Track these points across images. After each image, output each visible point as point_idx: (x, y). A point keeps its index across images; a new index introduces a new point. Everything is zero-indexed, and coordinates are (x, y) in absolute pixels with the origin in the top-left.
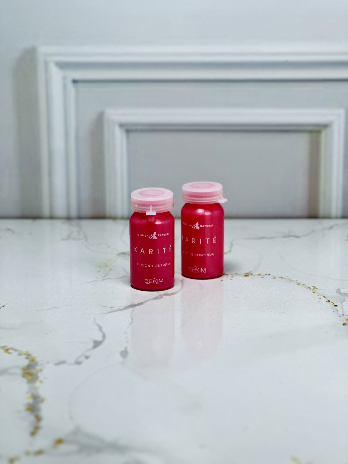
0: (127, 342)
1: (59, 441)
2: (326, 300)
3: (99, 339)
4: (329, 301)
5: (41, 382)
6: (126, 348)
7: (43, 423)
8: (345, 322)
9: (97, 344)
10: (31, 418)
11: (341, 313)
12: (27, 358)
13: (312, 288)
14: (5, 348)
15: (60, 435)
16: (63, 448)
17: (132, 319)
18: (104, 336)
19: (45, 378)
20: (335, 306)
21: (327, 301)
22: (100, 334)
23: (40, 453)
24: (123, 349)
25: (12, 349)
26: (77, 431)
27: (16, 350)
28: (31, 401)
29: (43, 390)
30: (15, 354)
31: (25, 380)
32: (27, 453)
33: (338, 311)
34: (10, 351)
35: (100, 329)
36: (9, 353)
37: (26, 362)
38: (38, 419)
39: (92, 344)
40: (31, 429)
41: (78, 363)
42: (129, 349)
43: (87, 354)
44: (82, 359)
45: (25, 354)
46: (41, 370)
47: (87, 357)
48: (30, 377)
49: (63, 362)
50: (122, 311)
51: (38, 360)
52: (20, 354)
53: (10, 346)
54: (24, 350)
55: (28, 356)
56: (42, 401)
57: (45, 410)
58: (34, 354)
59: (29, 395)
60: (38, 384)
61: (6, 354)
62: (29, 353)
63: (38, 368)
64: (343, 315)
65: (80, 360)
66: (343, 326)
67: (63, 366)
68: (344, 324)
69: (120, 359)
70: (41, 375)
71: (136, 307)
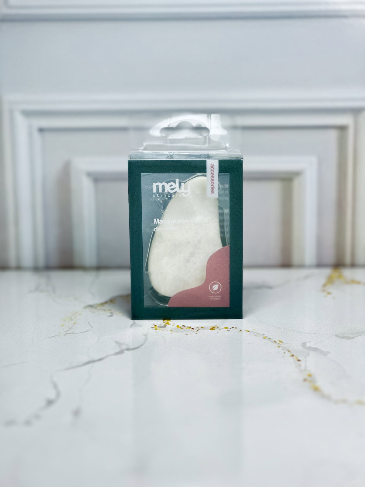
3: (53, 397)
4: (293, 356)
6: (79, 407)
8: (306, 377)
9: (50, 402)
13: (278, 342)
17: (90, 376)
18: (58, 394)
20: (299, 360)
21: (290, 356)
22: (55, 392)
24: (75, 408)
33: (300, 366)
35: (55, 386)
41: (28, 423)
42: (82, 408)
43: (39, 413)
47: (38, 417)
50: (81, 367)
64: (305, 370)
65: (30, 420)
66: (304, 382)
71: (96, 363)
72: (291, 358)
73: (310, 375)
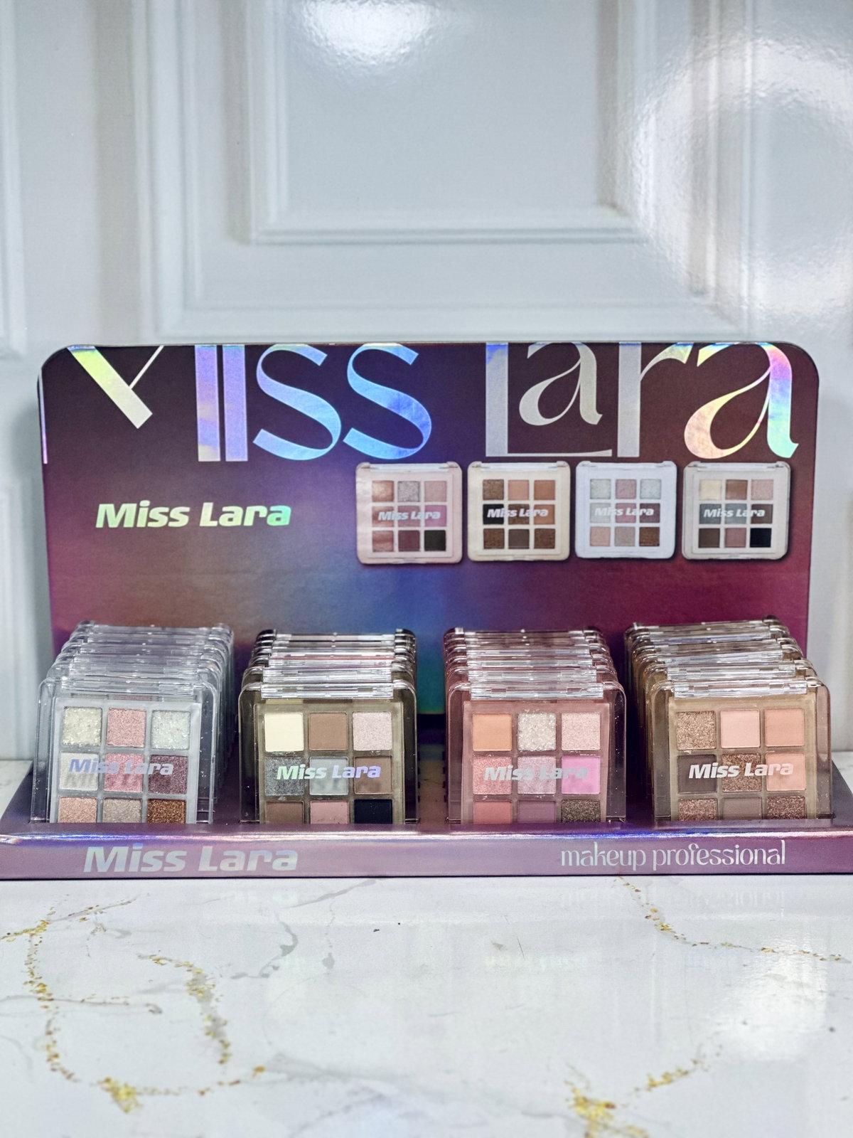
0: (331, 947)
1: (260, 1069)
2: (624, 883)
3: (291, 943)
4: (628, 884)
5: (217, 1000)
6: (330, 954)
7: (231, 1049)
8: (649, 913)
9: (287, 950)
10: (216, 1043)
11: (644, 901)
12: (188, 971)
14: (154, 958)
15: (260, 1064)
16: (264, 1076)
17: (333, 914)
18: (295, 938)
19: (222, 996)
20: (637, 891)
21: (624, 885)
22: (290, 937)
23: (237, 1082)
24: (325, 956)
25: (165, 959)
26: (280, 1057)
27: (170, 960)
28: (209, 1023)
29: (221, 1011)
30: (170, 966)
31: (194, 999)
32: (220, 1084)
33: (640, 898)
34: (161, 961)
35: (288, 929)
36: (162, 964)
37: (190, 976)
38: (226, 1045)
39: (280, 949)
40: (219, 1058)
41: (266, 976)
42: (334, 957)
43: (275, 963)
44: (271, 969)
45: (185, 965)
46: (214, 985)
47: (276, 968)
48: (200, 995)
49: (243, 975)
50: (317, 903)
51: (204, 972)
52: (178, 966)
53: (159, 955)
54: (183, 961)
55: (190, 968)
56: (225, 1024)
57: (230, 1033)
58: (197, 965)
59: (205, 1016)
60: (213, 1003)
61: (160, 966)
62: (191, 963)
63: (210, 982)
64: (648, 904)
65: (265, 972)
66: (646, 919)
67: (242, 980)
68: (647, 917)
69: (324, 969)
70: (216, 992)
71: (337, 897)
72: (626, 887)
73: (656, 911)
